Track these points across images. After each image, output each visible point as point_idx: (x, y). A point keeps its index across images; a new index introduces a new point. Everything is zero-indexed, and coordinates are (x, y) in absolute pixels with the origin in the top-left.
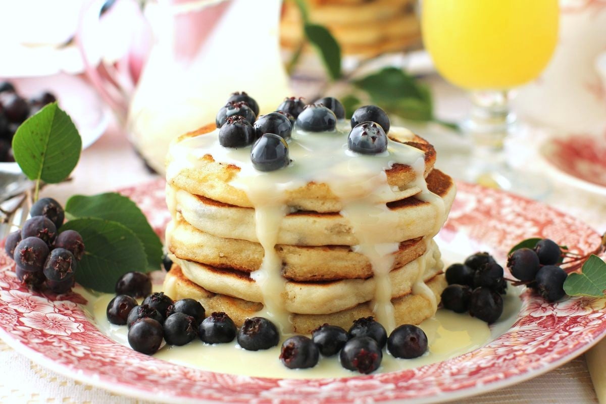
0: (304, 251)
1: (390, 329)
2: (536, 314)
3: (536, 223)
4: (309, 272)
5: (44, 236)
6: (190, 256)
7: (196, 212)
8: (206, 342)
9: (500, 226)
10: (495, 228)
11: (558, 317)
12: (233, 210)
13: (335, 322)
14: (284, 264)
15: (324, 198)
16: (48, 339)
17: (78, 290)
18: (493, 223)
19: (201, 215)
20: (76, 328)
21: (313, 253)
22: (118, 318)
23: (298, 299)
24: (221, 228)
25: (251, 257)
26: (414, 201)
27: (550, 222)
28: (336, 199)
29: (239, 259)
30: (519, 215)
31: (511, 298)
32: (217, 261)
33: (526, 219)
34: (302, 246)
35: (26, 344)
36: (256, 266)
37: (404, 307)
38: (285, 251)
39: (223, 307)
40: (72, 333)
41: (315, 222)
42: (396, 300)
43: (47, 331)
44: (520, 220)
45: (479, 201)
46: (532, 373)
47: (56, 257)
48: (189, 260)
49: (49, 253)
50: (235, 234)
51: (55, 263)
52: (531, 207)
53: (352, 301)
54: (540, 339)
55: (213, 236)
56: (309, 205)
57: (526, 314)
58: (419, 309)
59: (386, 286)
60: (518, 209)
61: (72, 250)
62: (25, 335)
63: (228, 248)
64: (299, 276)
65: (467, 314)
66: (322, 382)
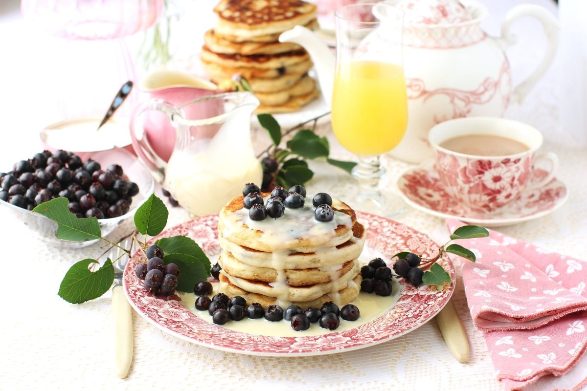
0: (298, 272)
1: (340, 308)
2: (410, 293)
3: (402, 237)
4: (300, 282)
5: (160, 268)
6: (238, 275)
7: (242, 255)
8: (251, 318)
9: (383, 239)
10: (381, 241)
11: (421, 295)
12: (261, 253)
13: (314, 305)
14: (288, 278)
15: (307, 246)
16: (177, 324)
17: (177, 294)
18: (379, 237)
19: (245, 256)
20: (186, 316)
21: (302, 273)
22: (203, 307)
23: (296, 296)
24: (256, 263)
25: (271, 275)
26: (349, 243)
27: (410, 237)
28: (313, 246)
29: (265, 277)
30: (393, 232)
31: (394, 282)
32: (253, 278)
33: (397, 235)
34: (297, 269)
35: (170, 328)
36: (273, 280)
37: (345, 294)
38: (288, 272)
39: (256, 300)
40: (186, 319)
41: (303, 258)
42: (340, 291)
43: (174, 319)
44: (393, 235)
45: (370, 224)
46: (413, 328)
47: (169, 279)
49: (164, 277)
50: (263, 265)
51: (168, 281)
52: (399, 227)
53: (321, 294)
54: (414, 308)
55: (251, 266)
56: (300, 250)
57: (404, 293)
58: (352, 294)
59: (337, 285)
60: (392, 229)
61: (174, 274)
62: (166, 323)
63: (259, 272)
64: (296, 284)
65: (374, 293)
66: (316, 338)
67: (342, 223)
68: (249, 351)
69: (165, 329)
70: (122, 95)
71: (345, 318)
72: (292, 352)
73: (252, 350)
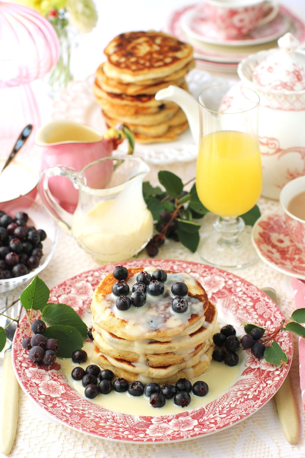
0: (156, 357)
1: (193, 383)
2: (253, 366)
3: (252, 299)
4: (159, 364)
5: (41, 345)
6: (106, 354)
7: (109, 340)
8: (117, 391)
10: (234, 301)
11: (262, 370)
12: (125, 341)
15: (164, 337)
16: (54, 402)
18: (233, 297)
19: (111, 341)
20: (62, 389)
21: (160, 357)
22: (78, 376)
23: (154, 374)
24: (121, 348)
25: (134, 357)
26: (201, 329)
27: (258, 300)
28: (169, 337)
29: (128, 358)
30: (244, 293)
32: (119, 358)
33: (248, 297)
34: (155, 354)
35: (47, 409)
36: (135, 361)
37: (197, 367)
38: (148, 356)
39: (122, 373)
40: (62, 394)
41: (160, 346)
43: (52, 395)
44: (245, 296)
47: (48, 355)
49: (45, 353)
50: (127, 350)
51: (48, 358)
52: (249, 288)
53: (177, 371)
54: (254, 386)
55: (116, 349)
56: (157, 339)
57: (248, 365)
58: (204, 367)
59: (190, 363)
60: (244, 290)
61: (53, 350)
62: (44, 401)
63: (123, 354)
64: (154, 365)
65: (223, 362)
66: (169, 419)
67: (195, 313)
68: (111, 438)
70: (23, 138)
71: (196, 393)
72: (147, 441)
73: (113, 437)
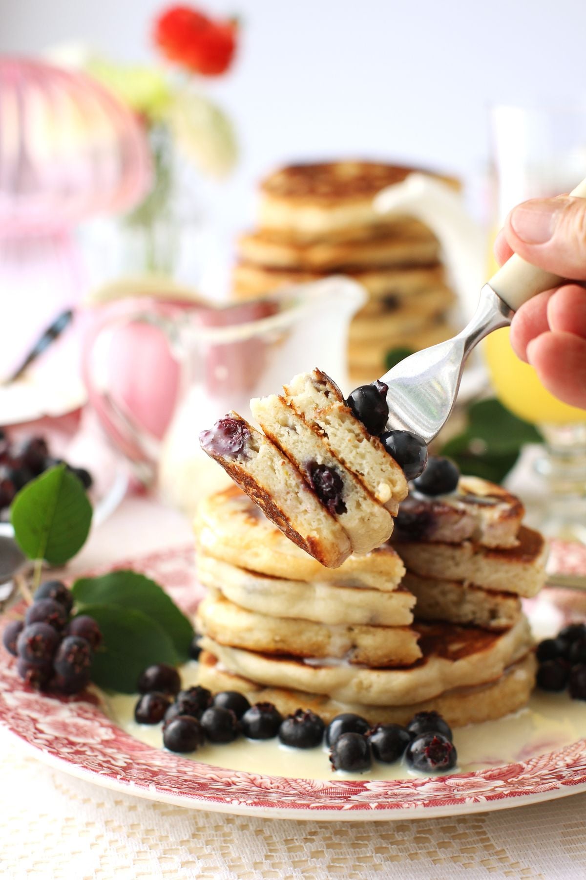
0: (380, 631)
4: (386, 656)
5: (54, 622)
6: (237, 642)
7: (245, 588)
14: (354, 646)
16: (75, 748)
17: (93, 690)
19: (251, 591)
20: (106, 734)
21: (390, 633)
22: (149, 717)
23: (375, 689)
25: (314, 639)
29: (300, 642)
32: (272, 646)
34: (375, 625)
35: (57, 754)
36: (318, 650)
38: (356, 631)
40: (103, 740)
43: (73, 739)
47: (70, 646)
48: (235, 647)
49: (59, 643)
50: (294, 612)
51: (69, 653)
53: (437, 688)
55: (265, 615)
61: (86, 638)
62: (49, 744)
63: (285, 630)
64: (374, 661)
66: (416, 782)
68: (243, 804)
69: (45, 756)
70: (53, 333)
72: (352, 808)
73: (249, 802)
